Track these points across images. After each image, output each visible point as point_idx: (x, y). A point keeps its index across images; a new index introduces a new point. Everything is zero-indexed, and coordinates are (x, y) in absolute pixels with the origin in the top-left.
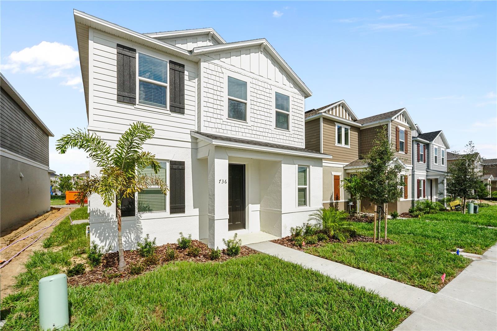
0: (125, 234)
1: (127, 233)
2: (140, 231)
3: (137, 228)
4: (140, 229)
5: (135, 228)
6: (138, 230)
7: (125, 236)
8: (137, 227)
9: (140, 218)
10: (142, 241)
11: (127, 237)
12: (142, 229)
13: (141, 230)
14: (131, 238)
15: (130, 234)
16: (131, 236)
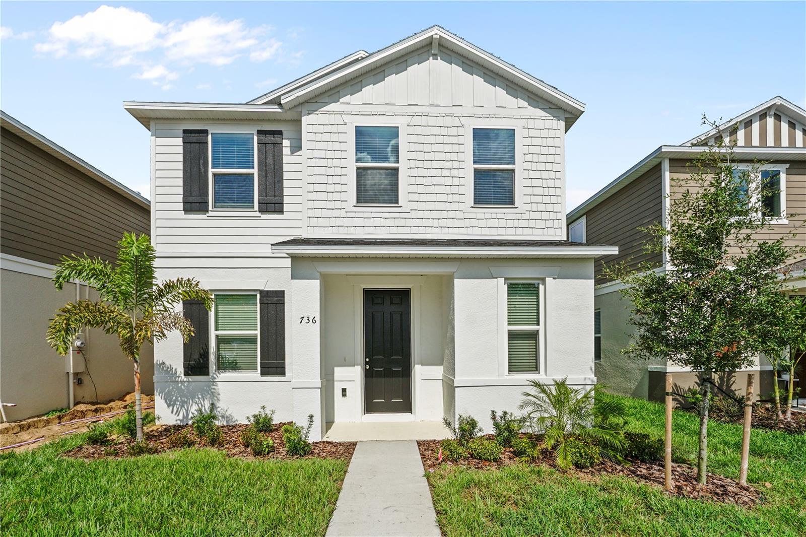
0: (197, 400)
1: (199, 398)
2: (216, 397)
3: (212, 392)
4: (216, 395)
5: (210, 392)
6: (214, 396)
7: (196, 403)
8: (213, 390)
9: (215, 378)
10: (219, 412)
11: (200, 405)
12: (219, 394)
13: (218, 396)
14: (204, 406)
15: (204, 401)
16: (204, 404)
